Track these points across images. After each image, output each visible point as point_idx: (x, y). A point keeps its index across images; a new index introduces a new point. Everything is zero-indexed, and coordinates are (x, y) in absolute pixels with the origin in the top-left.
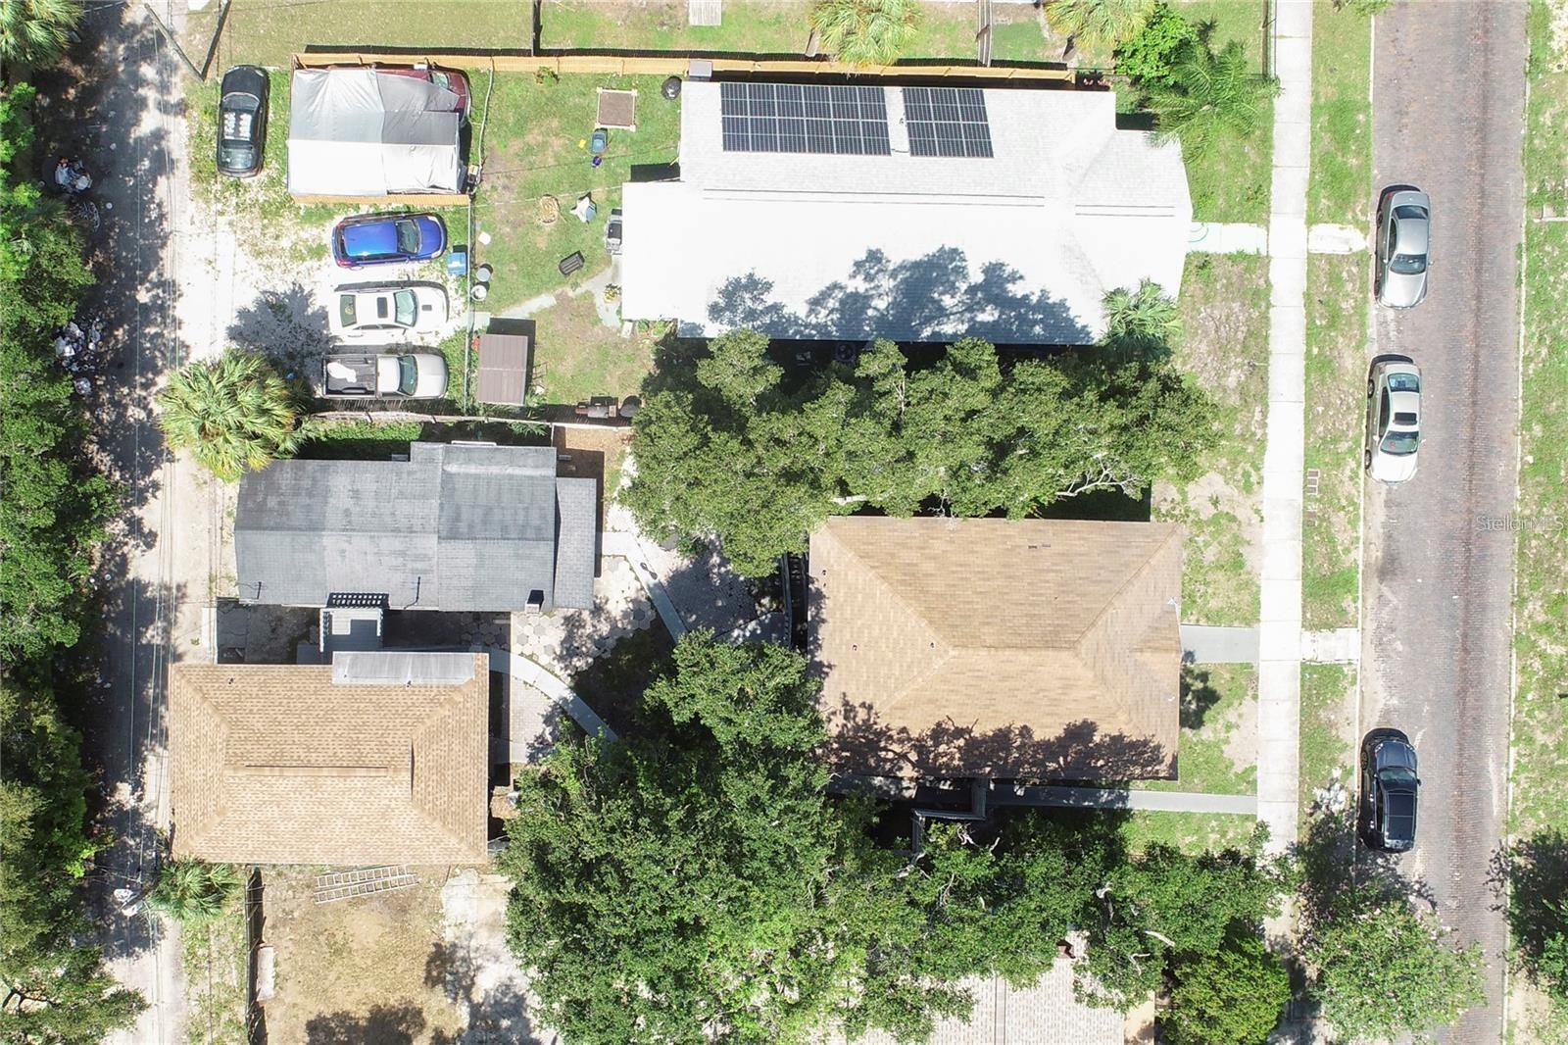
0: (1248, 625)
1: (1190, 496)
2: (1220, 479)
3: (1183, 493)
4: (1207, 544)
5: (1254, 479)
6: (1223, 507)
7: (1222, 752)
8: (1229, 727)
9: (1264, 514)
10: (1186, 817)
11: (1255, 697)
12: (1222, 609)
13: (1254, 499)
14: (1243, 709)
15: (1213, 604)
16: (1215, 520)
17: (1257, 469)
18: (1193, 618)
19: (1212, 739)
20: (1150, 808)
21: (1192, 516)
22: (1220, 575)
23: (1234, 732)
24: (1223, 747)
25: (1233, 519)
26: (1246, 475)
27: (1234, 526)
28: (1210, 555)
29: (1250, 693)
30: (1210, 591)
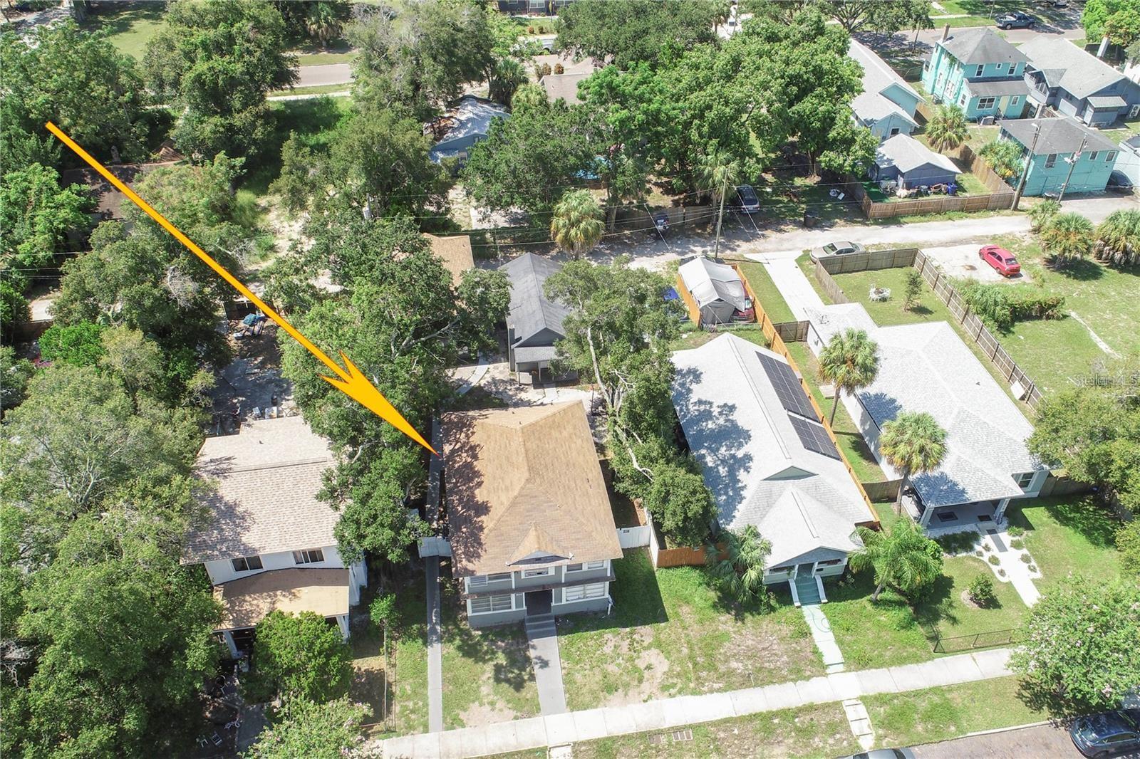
0: (568, 704)
1: (649, 652)
2: (666, 669)
3: (649, 647)
4: (619, 665)
5: (672, 691)
6: (646, 674)
7: (474, 702)
8: (492, 704)
9: (649, 702)
10: (424, 684)
11: (516, 718)
12: (575, 683)
13: (658, 693)
14: (506, 711)
15: (578, 677)
16: (635, 668)
17: (680, 692)
18: (566, 665)
19: (482, 694)
20: (429, 659)
21: (635, 655)
22: (599, 677)
23: (488, 708)
24: (477, 703)
25: (640, 681)
26: (674, 686)
27: (636, 683)
28: (612, 668)
29: (519, 714)
30: (587, 672)
